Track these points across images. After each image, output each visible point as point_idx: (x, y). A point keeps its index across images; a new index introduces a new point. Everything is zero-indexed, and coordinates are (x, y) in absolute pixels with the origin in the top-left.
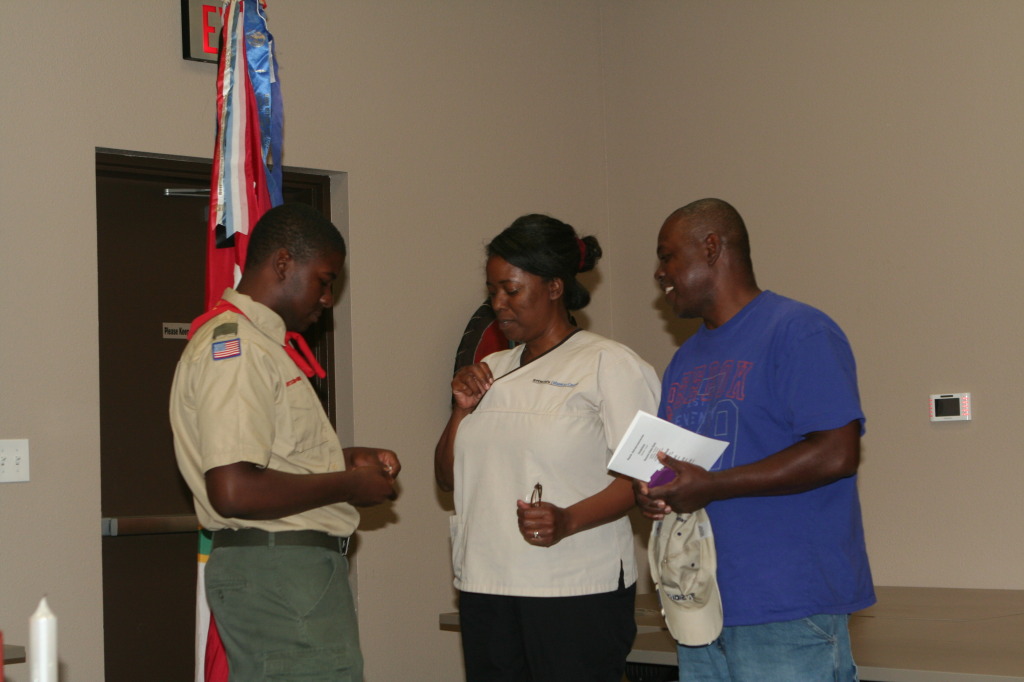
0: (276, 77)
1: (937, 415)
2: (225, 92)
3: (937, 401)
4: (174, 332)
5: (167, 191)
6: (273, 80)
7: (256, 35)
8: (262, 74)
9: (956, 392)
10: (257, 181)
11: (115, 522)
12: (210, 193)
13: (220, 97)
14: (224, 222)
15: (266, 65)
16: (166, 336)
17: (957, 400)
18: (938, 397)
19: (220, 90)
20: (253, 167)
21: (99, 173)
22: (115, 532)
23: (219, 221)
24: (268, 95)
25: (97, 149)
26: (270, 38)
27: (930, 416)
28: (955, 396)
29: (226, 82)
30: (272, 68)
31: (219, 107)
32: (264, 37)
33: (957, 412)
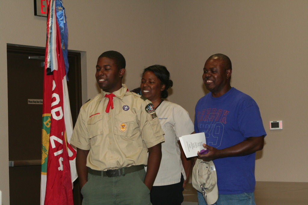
0: (66, 21)
1: (272, 127)
2: (50, 26)
3: (272, 123)
4: (32, 102)
5: (29, 57)
6: (65, 22)
7: (60, 8)
8: (61, 20)
9: (278, 120)
10: (59, 54)
11: (13, 162)
12: (45, 58)
13: (48, 27)
14: (50, 67)
15: (62, 17)
16: (29, 103)
17: (278, 123)
18: (272, 122)
19: (48, 25)
20: (58, 49)
21: (8, 51)
22: (13, 165)
23: (48, 66)
24: (63, 27)
25: (7, 44)
26: (64, 9)
27: (270, 128)
28: (278, 122)
29: (50, 22)
30: (64, 18)
31: (48, 31)
32: (62, 8)
33: (278, 127)
